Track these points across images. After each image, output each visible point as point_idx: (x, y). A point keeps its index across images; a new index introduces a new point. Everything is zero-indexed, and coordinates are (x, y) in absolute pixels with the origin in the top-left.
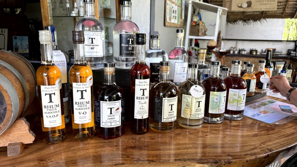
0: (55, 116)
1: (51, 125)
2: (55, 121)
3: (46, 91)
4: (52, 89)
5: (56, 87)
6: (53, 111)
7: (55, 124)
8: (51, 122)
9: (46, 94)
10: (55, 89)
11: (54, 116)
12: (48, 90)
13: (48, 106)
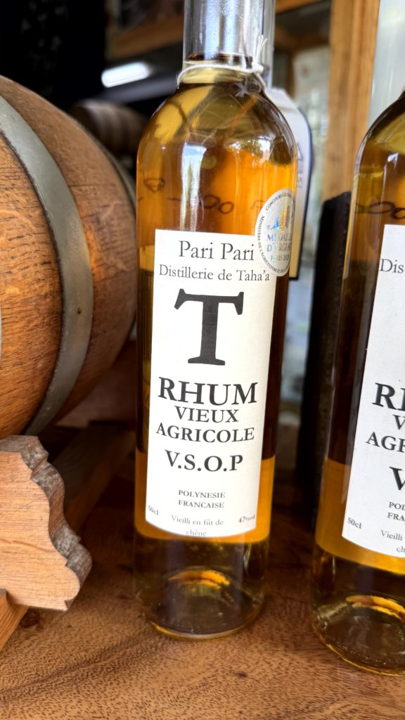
0: (220, 463)
1: (186, 521)
2: (216, 499)
3: (187, 273)
4: (231, 265)
5: (256, 249)
6: (211, 425)
7: (213, 514)
8: (189, 499)
9: (183, 297)
10: (247, 266)
11: (213, 464)
12: (197, 265)
13: (184, 384)
